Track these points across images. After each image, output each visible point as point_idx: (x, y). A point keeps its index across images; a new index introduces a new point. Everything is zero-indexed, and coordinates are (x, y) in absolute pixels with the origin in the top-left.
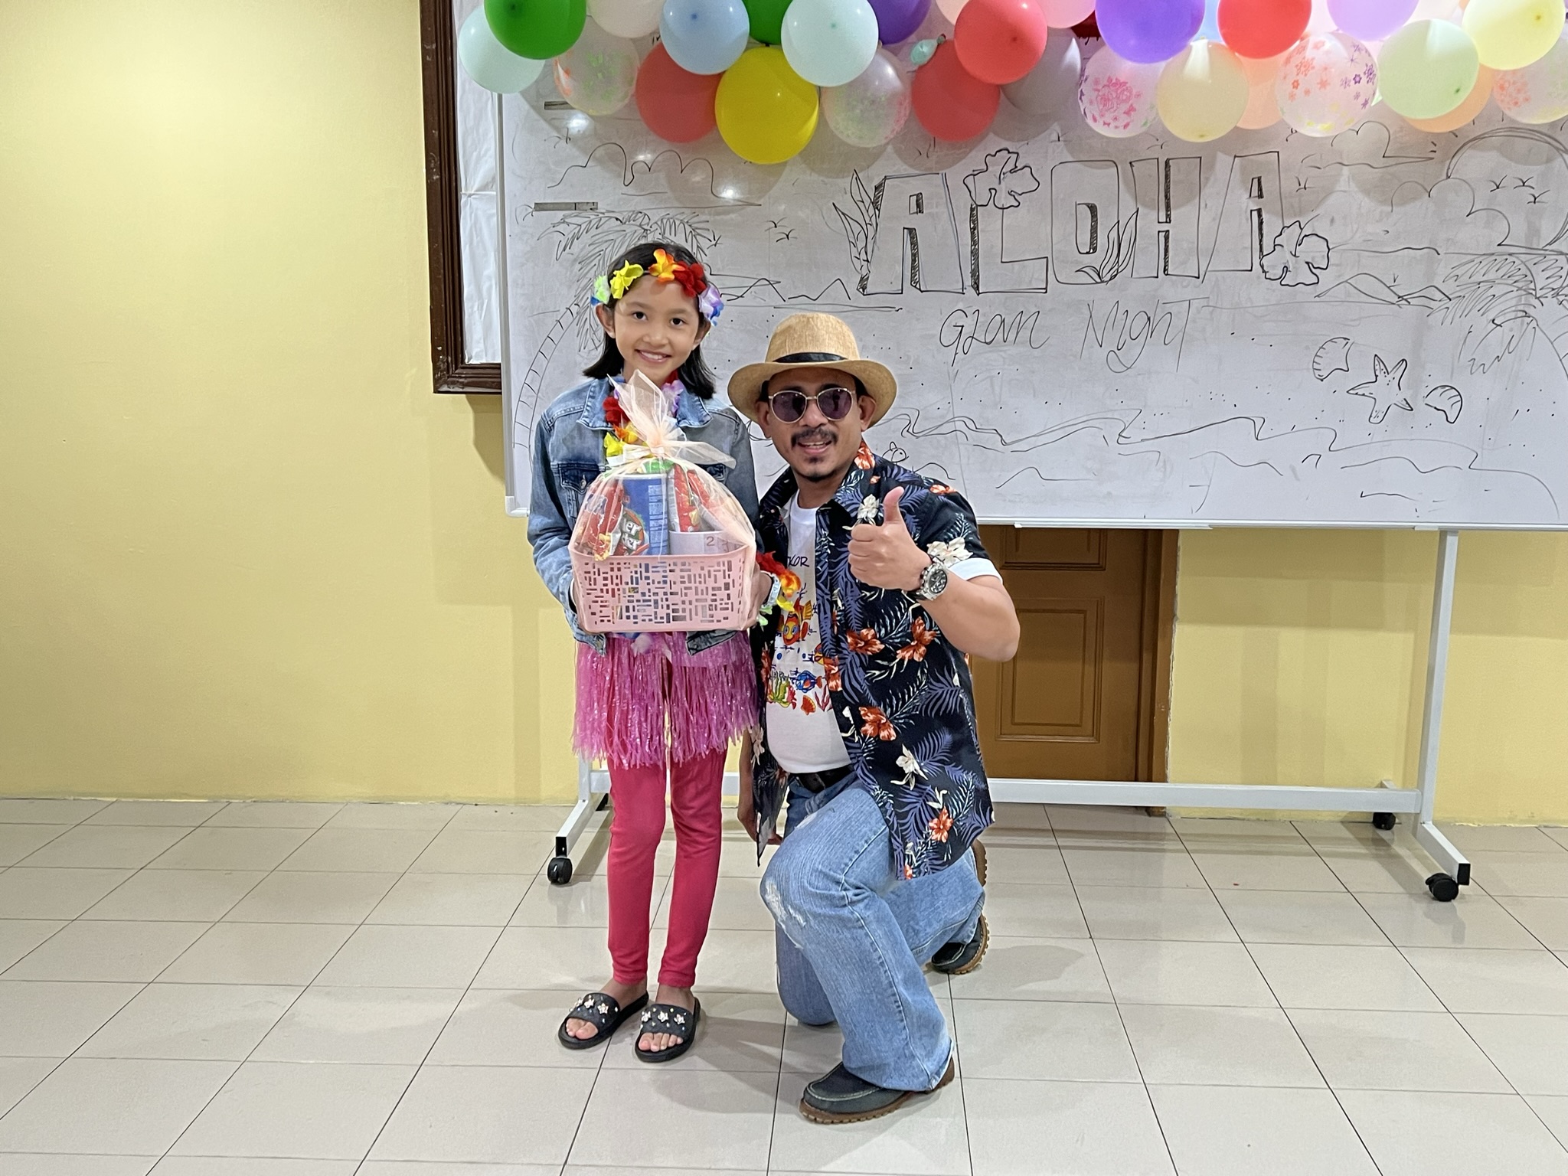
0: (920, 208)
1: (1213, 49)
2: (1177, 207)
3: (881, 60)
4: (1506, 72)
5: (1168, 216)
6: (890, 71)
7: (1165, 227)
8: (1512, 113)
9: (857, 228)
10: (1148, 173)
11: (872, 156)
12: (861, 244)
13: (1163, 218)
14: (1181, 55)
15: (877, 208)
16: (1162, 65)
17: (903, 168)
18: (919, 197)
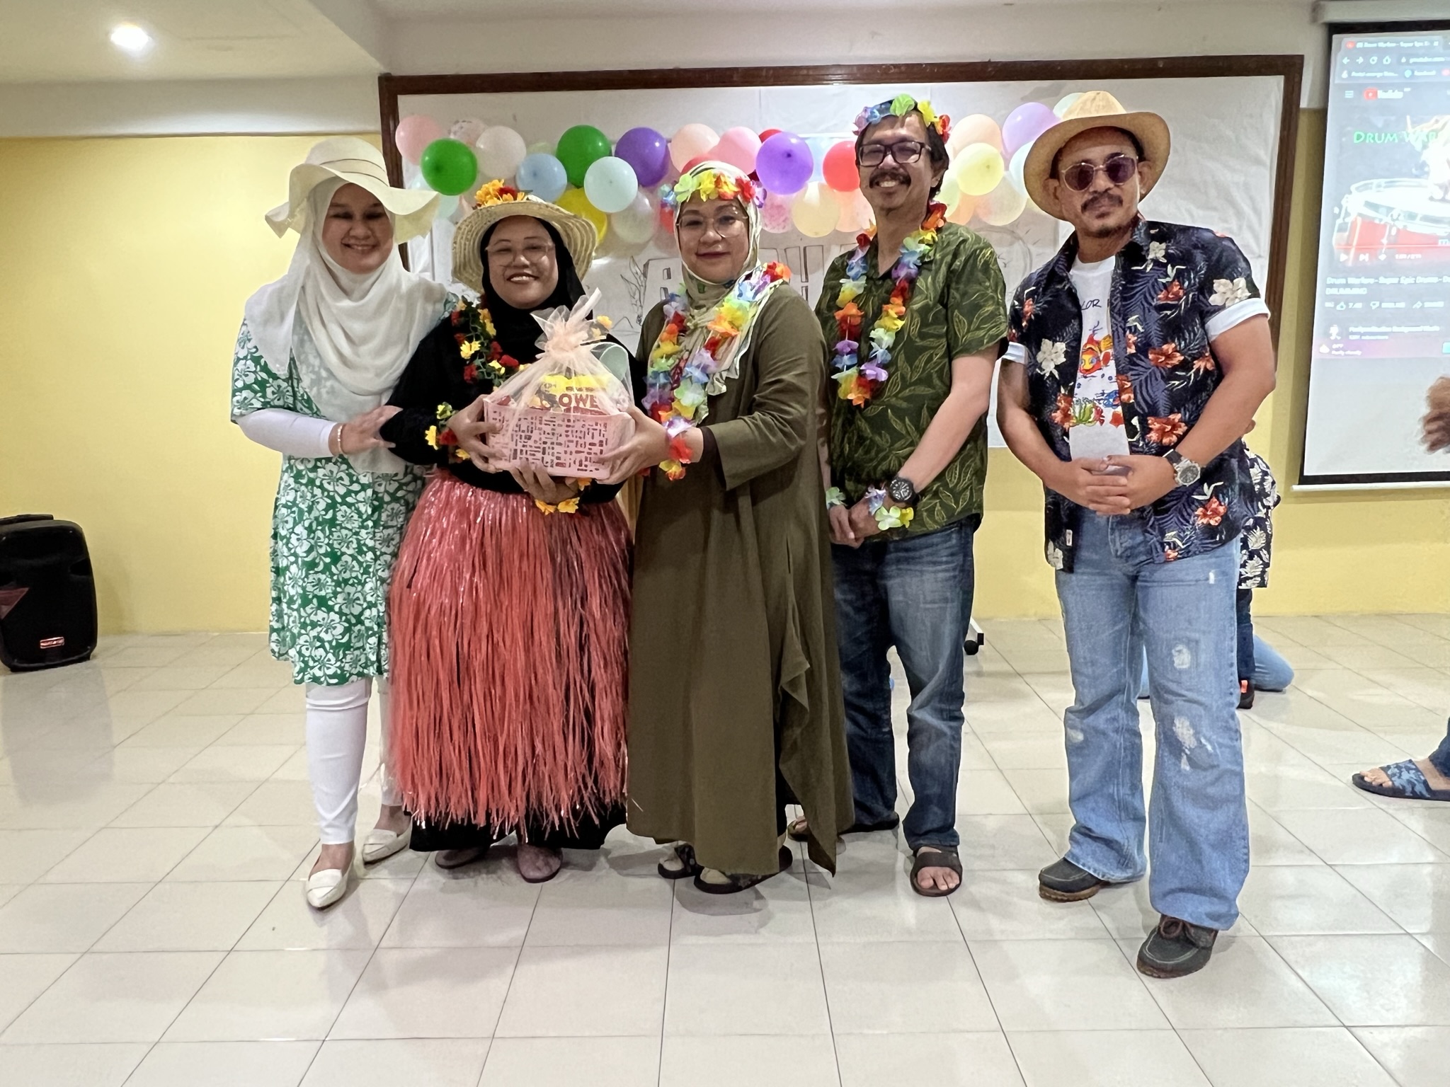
0: (669, 277)
1: (821, 187)
2: (814, 272)
3: (640, 195)
4: (976, 197)
5: (807, 278)
6: (647, 201)
7: (806, 284)
8: (985, 219)
9: (634, 287)
10: (794, 254)
11: (641, 247)
12: (637, 296)
13: (804, 279)
14: (802, 191)
15: (645, 275)
16: (795, 195)
17: (658, 253)
18: (669, 270)
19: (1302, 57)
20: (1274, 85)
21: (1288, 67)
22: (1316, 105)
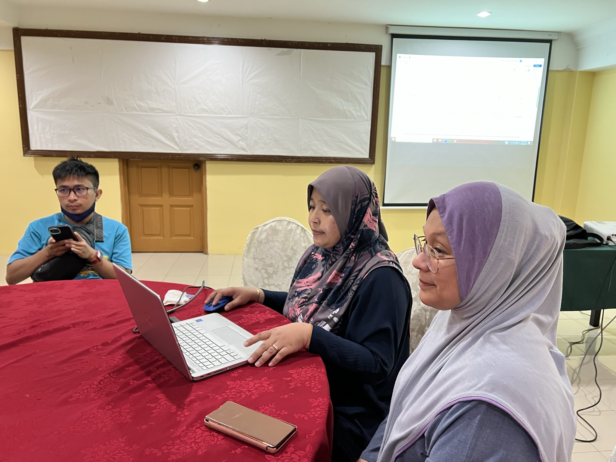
19: (381, 46)
20: (372, 56)
21: (377, 49)
22: (388, 64)
